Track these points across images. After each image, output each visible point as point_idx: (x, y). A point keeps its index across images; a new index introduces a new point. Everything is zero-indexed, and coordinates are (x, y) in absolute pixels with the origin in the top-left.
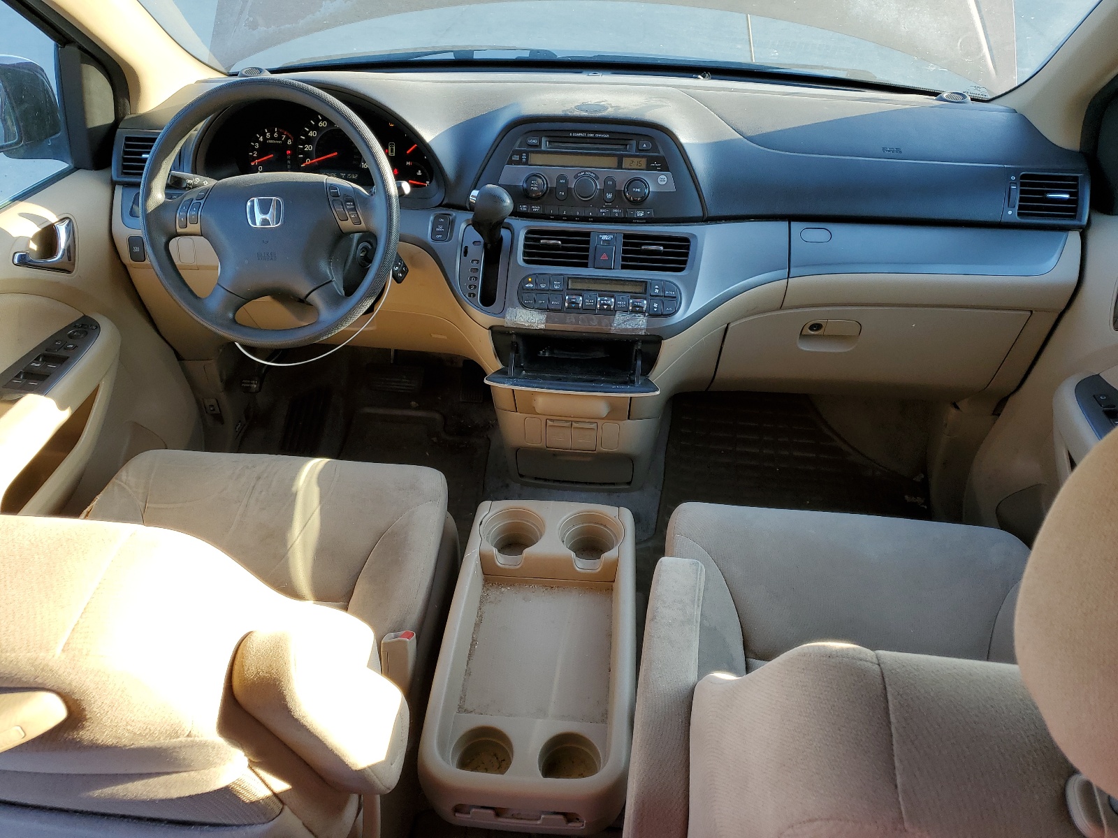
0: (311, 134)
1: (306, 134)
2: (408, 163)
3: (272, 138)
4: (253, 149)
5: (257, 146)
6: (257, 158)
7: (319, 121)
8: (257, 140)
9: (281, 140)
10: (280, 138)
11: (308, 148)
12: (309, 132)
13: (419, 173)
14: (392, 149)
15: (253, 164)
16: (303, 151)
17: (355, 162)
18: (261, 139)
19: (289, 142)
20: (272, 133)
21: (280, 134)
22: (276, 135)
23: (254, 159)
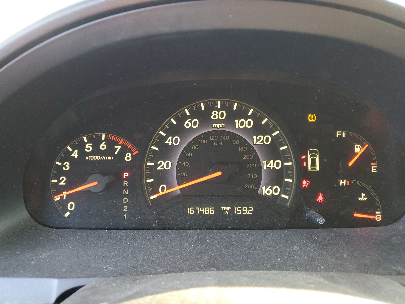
0: (170, 141)
1: (161, 141)
2: (343, 182)
3: (96, 151)
4: (60, 172)
5: (67, 165)
6: (67, 188)
7: (185, 118)
8: (68, 157)
9: (113, 154)
10: (110, 151)
11: (163, 165)
12: (166, 138)
13: (363, 198)
14: (313, 161)
15: (57, 198)
16: (153, 172)
17: (247, 187)
18: (75, 154)
19: (128, 157)
20: (96, 142)
21: (111, 144)
22: (103, 146)
23: (60, 190)
